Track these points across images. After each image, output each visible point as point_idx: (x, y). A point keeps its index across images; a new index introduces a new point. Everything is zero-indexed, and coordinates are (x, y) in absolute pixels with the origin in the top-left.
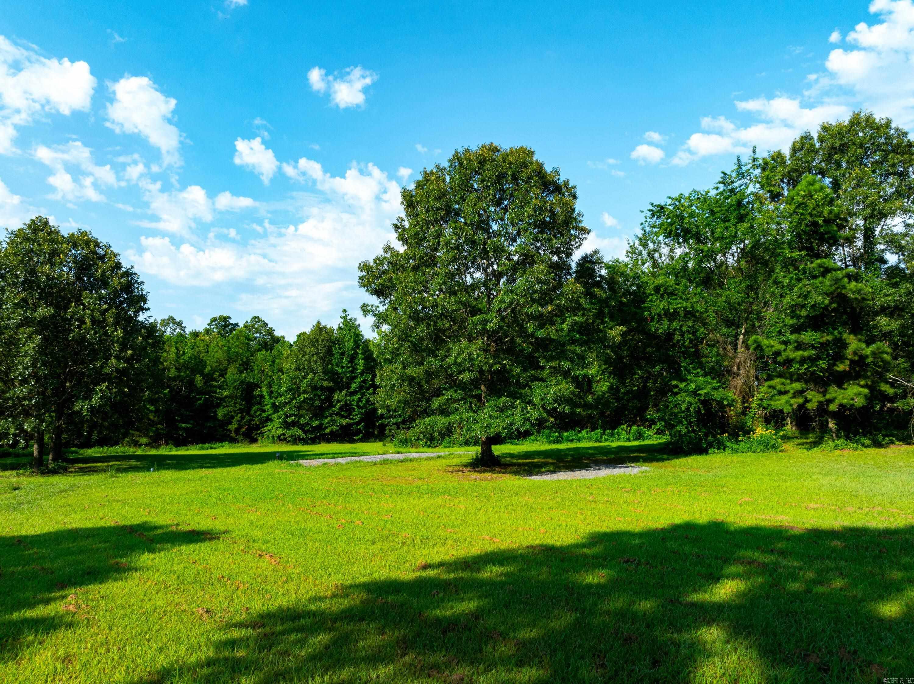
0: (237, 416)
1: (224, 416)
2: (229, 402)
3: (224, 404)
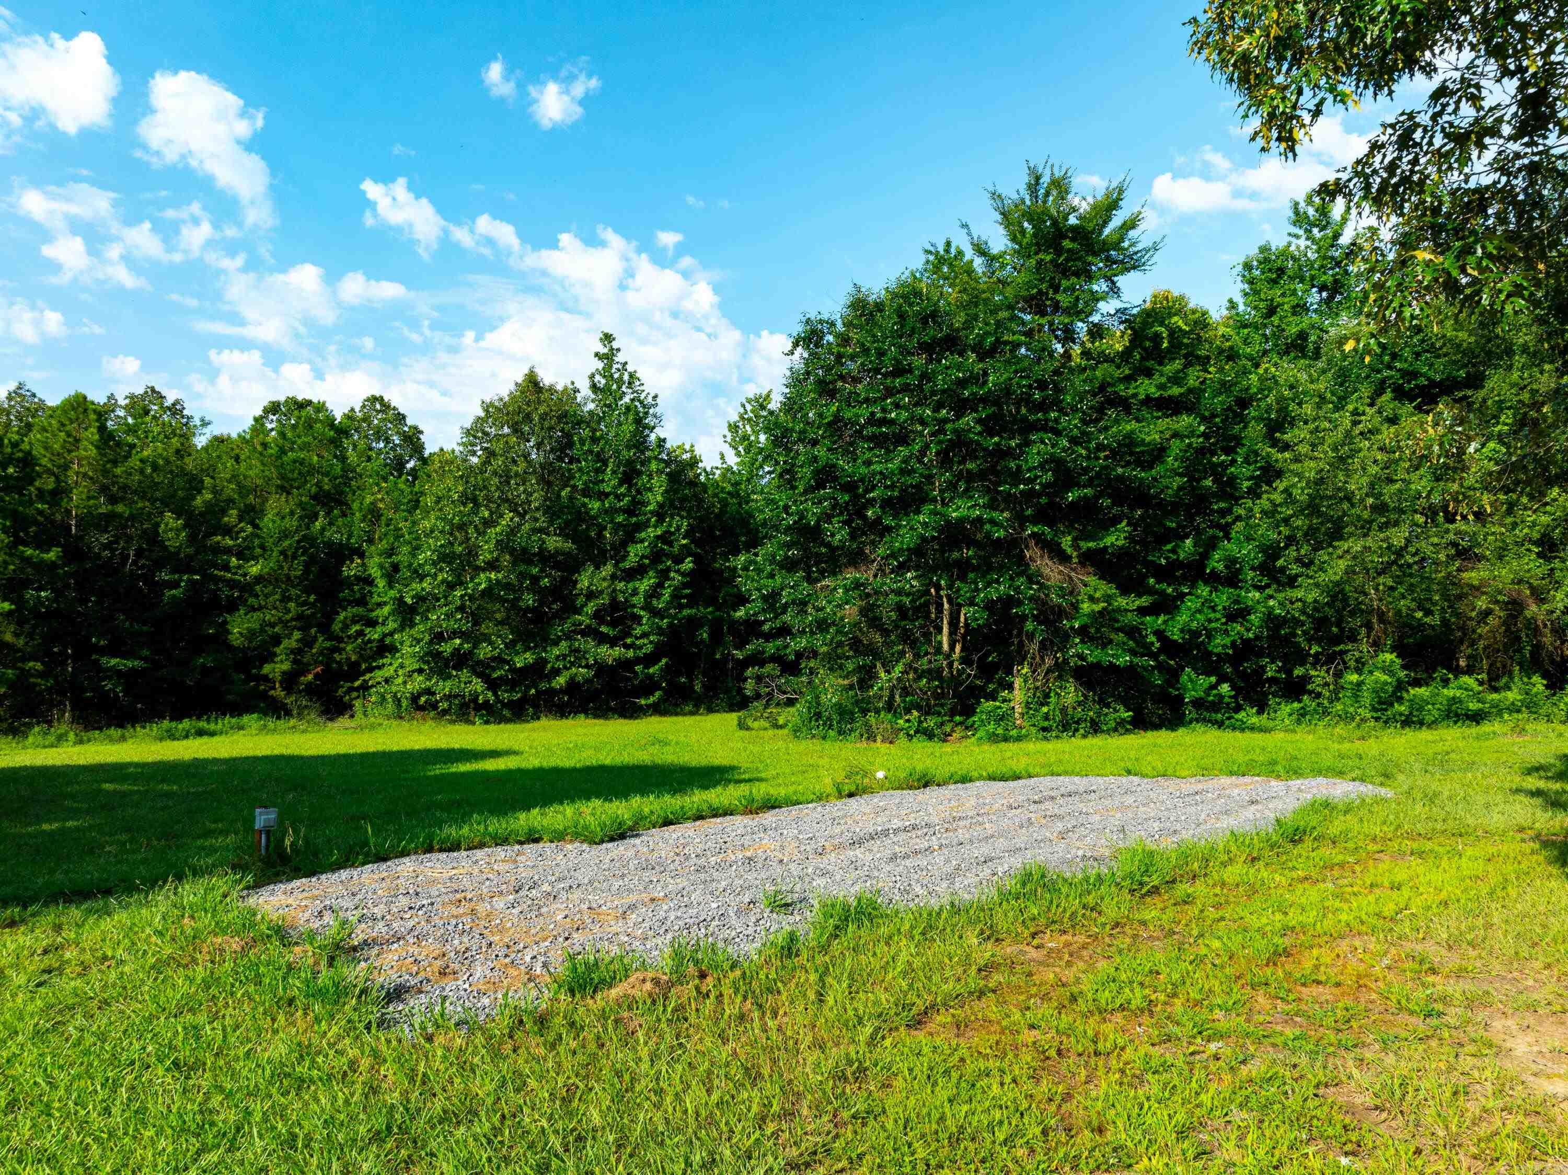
0: (289, 636)
1: (251, 634)
2: (267, 596)
3: (252, 601)
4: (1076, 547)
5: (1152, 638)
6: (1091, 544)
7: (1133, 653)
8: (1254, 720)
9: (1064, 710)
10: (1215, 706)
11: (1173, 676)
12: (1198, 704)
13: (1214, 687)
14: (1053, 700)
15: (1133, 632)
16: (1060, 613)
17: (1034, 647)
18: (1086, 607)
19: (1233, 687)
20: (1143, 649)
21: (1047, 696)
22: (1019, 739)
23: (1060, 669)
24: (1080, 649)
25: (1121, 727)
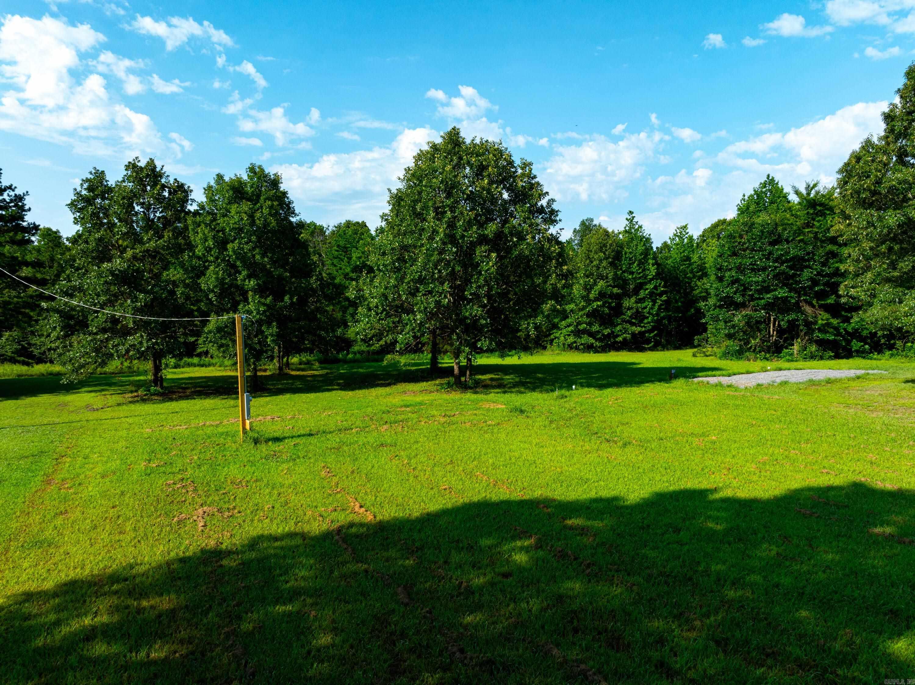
4: (817, 303)
5: (842, 331)
6: (823, 302)
7: (835, 335)
8: (875, 356)
9: (811, 353)
10: (864, 352)
11: (849, 342)
12: (857, 351)
13: (863, 346)
14: (808, 349)
15: (836, 329)
16: (812, 323)
17: (802, 334)
18: (820, 322)
19: (870, 346)
20: (839, 334)
21: (806, 348)
22: (796, 361)
23: (811, 341)
24: (817, 334)
25: (830, 358)
